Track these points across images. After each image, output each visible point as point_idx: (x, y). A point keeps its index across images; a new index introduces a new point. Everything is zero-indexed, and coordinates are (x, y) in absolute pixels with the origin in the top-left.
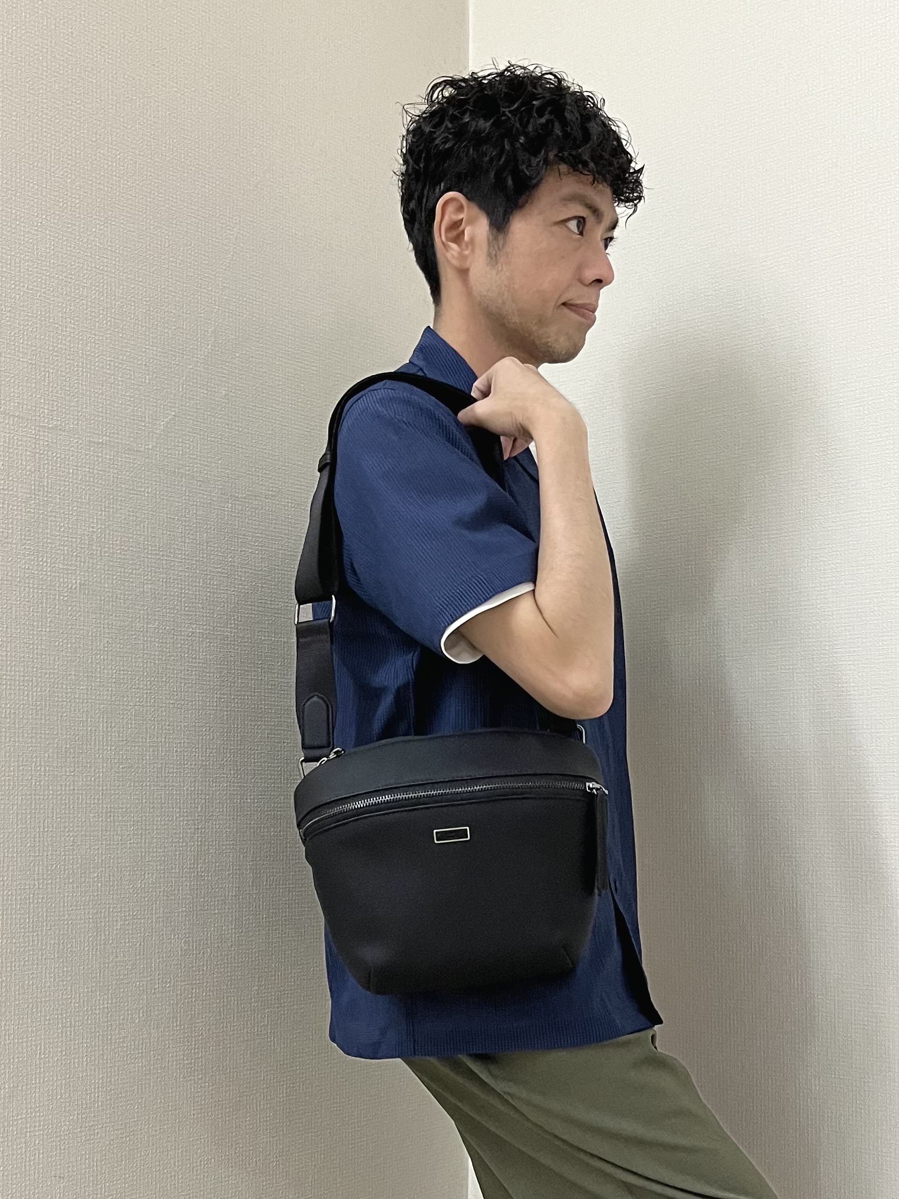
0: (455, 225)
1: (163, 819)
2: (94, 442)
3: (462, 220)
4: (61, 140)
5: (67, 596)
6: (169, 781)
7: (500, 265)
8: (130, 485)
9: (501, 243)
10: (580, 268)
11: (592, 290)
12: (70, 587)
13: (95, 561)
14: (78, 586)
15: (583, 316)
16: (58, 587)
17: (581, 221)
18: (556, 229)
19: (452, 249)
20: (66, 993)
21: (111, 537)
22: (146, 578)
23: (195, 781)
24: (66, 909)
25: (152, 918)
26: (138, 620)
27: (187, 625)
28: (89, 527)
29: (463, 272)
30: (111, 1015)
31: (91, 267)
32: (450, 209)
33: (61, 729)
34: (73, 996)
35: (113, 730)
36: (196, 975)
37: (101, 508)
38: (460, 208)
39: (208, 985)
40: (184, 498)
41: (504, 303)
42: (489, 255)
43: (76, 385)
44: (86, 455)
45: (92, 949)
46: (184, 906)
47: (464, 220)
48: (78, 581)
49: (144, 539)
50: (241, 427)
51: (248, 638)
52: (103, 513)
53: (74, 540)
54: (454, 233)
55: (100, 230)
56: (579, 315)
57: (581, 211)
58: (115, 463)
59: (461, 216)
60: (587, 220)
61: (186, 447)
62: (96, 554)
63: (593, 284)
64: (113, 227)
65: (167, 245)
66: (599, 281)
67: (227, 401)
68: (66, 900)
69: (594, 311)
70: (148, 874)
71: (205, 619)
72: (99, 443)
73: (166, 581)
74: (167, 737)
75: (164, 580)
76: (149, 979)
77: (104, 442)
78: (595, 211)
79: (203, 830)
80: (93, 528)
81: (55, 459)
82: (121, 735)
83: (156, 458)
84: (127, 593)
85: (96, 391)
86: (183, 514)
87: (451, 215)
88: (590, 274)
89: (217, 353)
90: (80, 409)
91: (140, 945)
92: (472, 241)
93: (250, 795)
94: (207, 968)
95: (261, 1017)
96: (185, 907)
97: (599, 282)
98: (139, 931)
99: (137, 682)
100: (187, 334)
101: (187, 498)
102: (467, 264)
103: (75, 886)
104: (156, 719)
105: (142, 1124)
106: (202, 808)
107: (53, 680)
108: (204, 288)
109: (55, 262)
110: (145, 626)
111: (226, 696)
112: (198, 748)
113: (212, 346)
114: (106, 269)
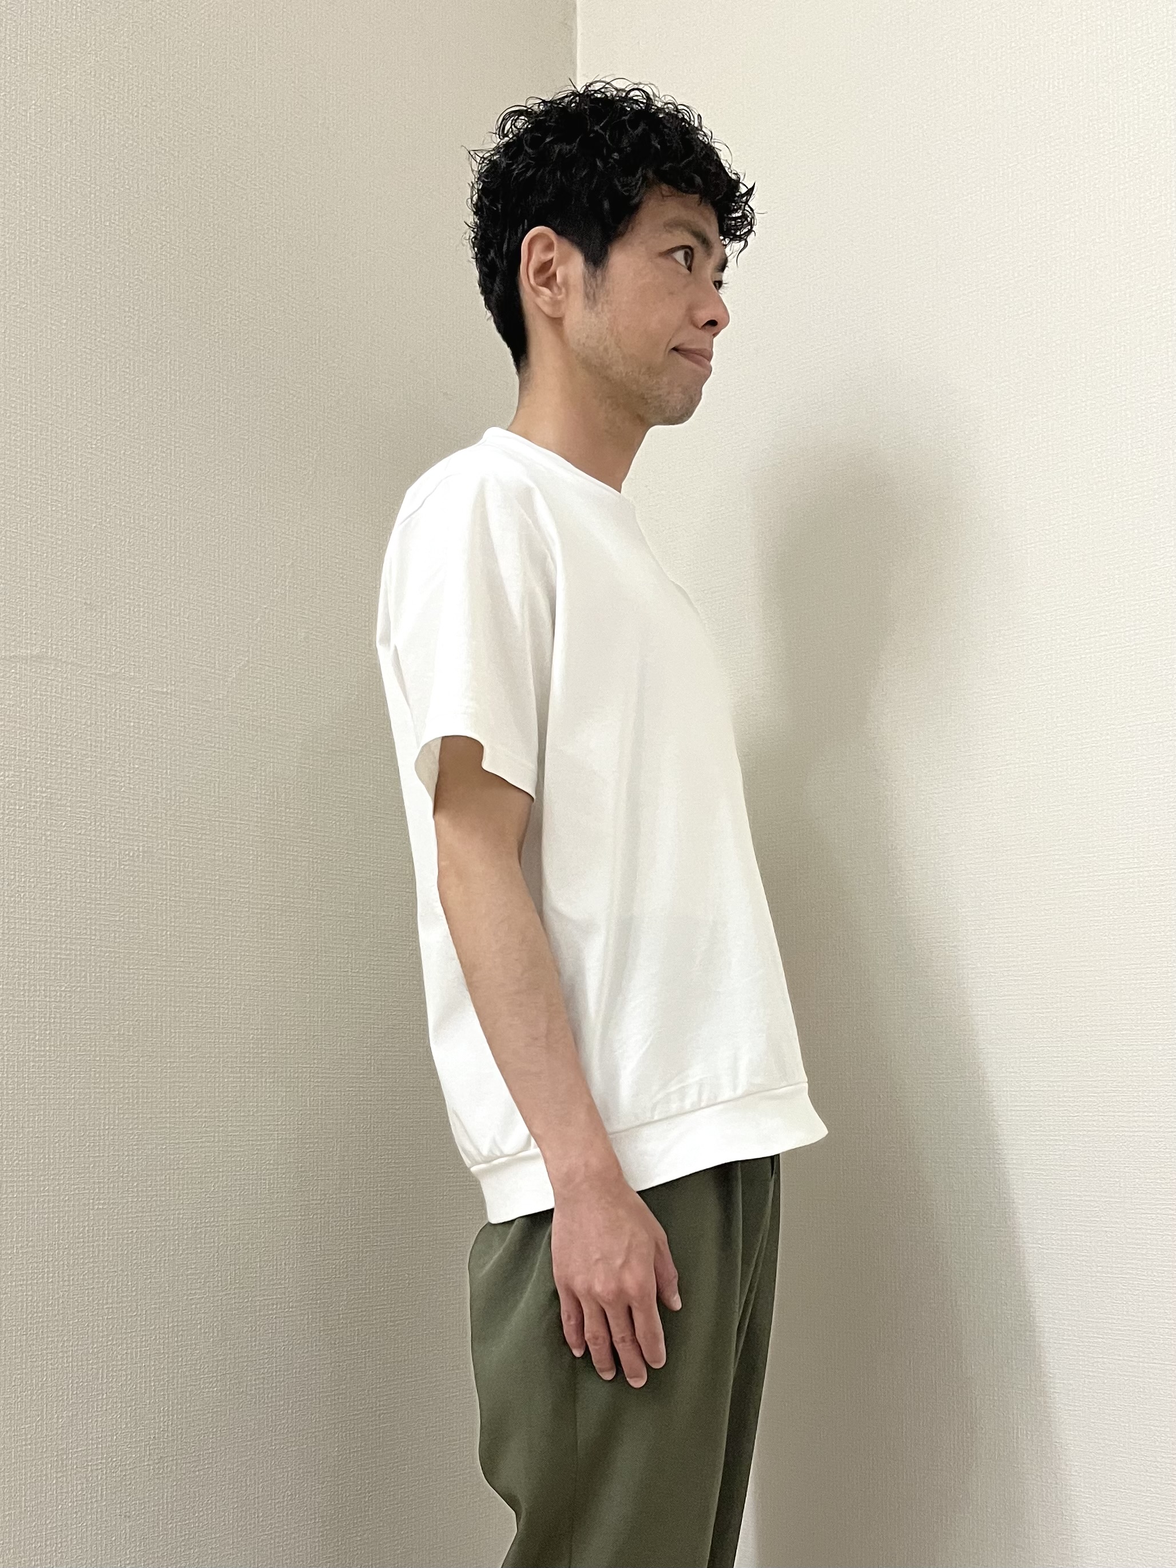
0: (545, 267)
3: (552, 260)
7: (600, 306)
9: (599, 279)
10: (690, 309)
11: (705, 335)
15: (698, 363)
17: (689, 252)
18: (661, 261)
19: (543, 294)
29: (556, 322)
32: (538, 247)
37: (166, 766)
38: (549, 247)
41: (606, 349)
42: (587, 295)
47: (554, 260)
54: (543, 278)
56: (693, 361)
57: (689, 240)
59: (550, 256)
60: (695, 251)
63: (707, 327)
66: (713, 323)
69: (710, 358)
78: (705, 242)
87: (539, 256)
88: (704, 315)
92: (565, 283)
97: (713, 325)
102: (560, 313)
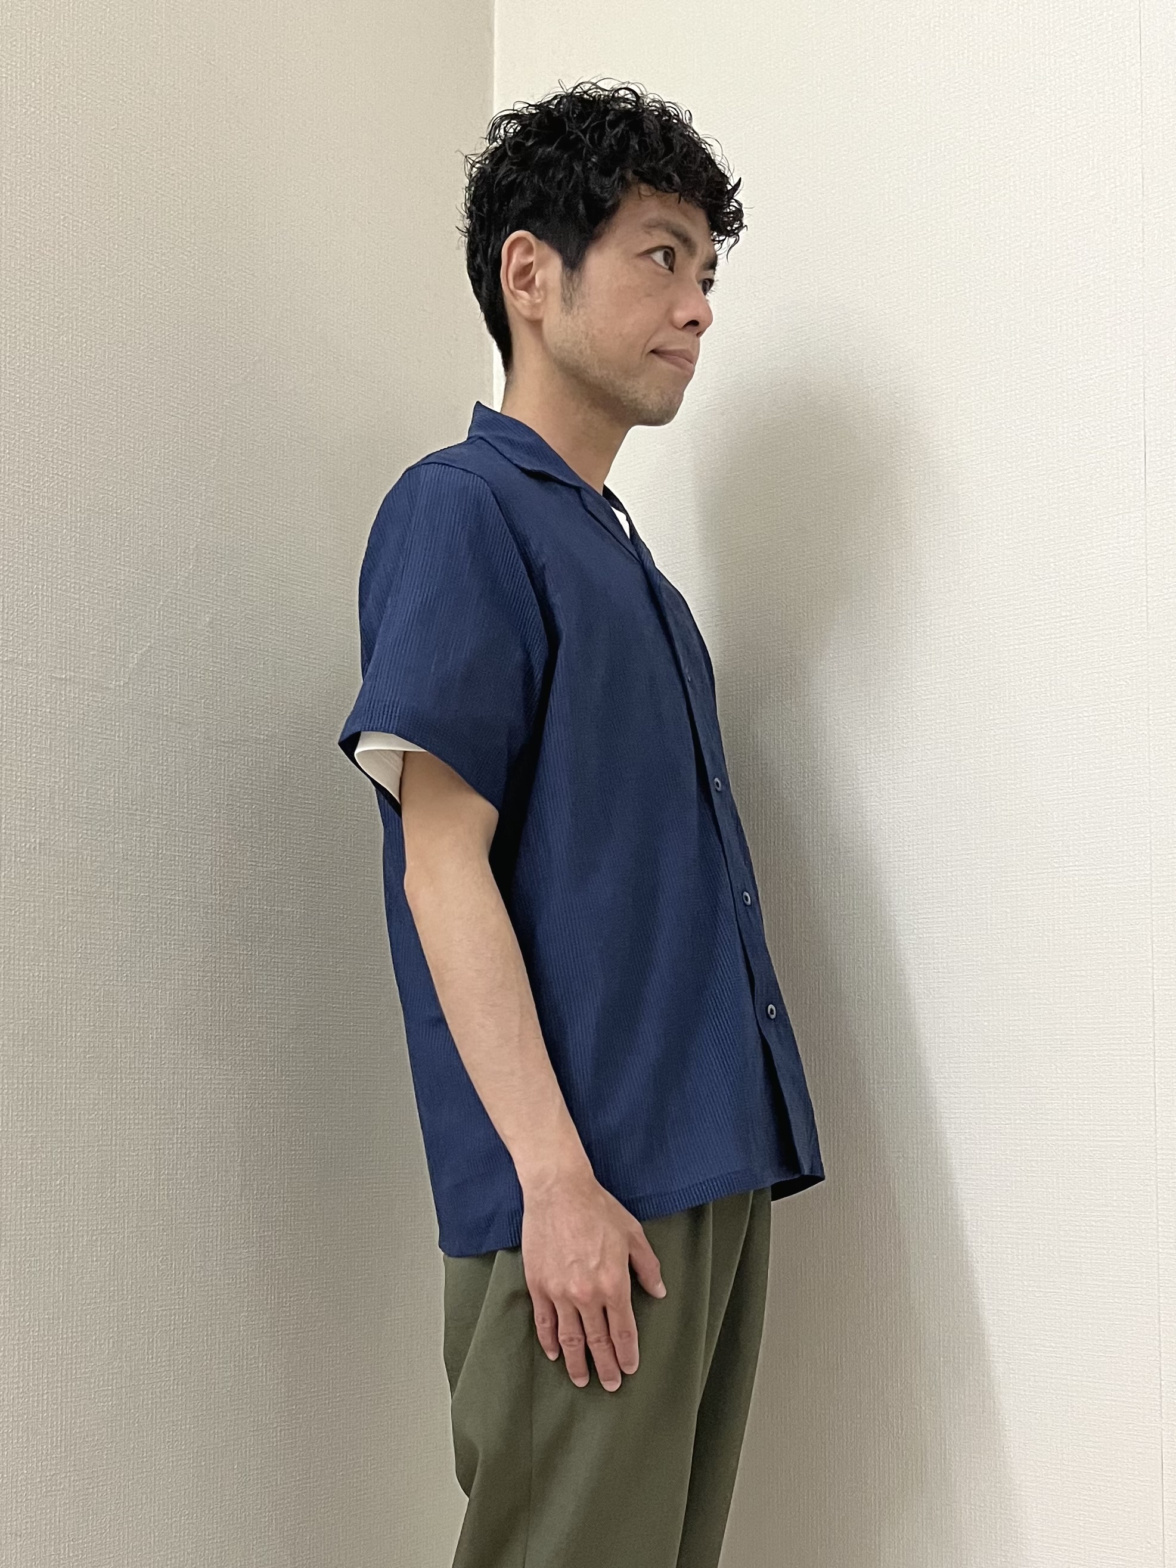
1: (136, 1117)
2: (56, 678)
4: (18, 326)
5: (25, 857)
6: (143, 1073)
7: (576, 310)
8: (98, 728)
9: (576, 283)
10: (669, 309)
11: (689, 335)
12: (28, 846)
13: (57, 817)
14: (38, 846)
15: (680, 366)
16: (15, 846)
18: (639, 262)
20: (24, 1321)
21: (76, 789)
22: (117, 836)
23: (174, 1073)
24: (23, 1222)
25: (124, 1232)
26: (107, 885)
27: (164, 891)
28: (50, 776)
30: (76, 1346)
31: (53, 474)
32: (518, 251)
33: (18, 1012)
34: (32, 1324)
35: (79, 1013)
36: (175, 1299)
39: (189, 1311)
40: (161, 743)
42: (564, 299)
43: (35, 611)
44: (47, 693)
45: (54, 1269)
46: (161, 1218)
47: (534, 264)
48: (38, 841)
49: (114, 790)
50: (227, 660)
51: (235, 906)
52: (67, 760)
53: (33, 792)
54: (524, 280)
55: (63, 430)
57: (669, 240)
58: (81, 702)
60: (677, 252)
61: (163, 684)
62: (59, 809)
64: (78, 426)
65: (141, 449)
67: (211, 630)
68: (24, 1211)
69: (693, 361)
70: (120, 1181)
71: (185, 884)
72: (61, 679)
73: (140, 840)
74: (141, 1021)
75: (138, 839)
76: (120, 1303)
77: (68, 677)
79: (184, 1130)
80: (55, 777)
81: (10, 697)
82: (87, 1019)
83: (129, 697)
84: (94, 853)
85: (58, 618)
86: (161, 762)
87: (519, 259)
89: (199, 573)
90: (39, 640)
91: (110, 1264)
93: (239, 1090)
94: (188, 1291)
95: (251, 1348)
96: (163, 1220)
98: (108, 1248)
99: (106, 958)
100: (164, 552)
101: (165, 742)
102: (539, 316)
103: (34, 1195)
104: (129, 1001)
105: (111, 1473)
106: (182, 1104)
107: (8, 956)
108: (184, 499)
109: (11, 468)
110: (116, 892)
111: (209, 974)
112: (178, 1034)
113: (194, 566)
114: (70, 476)
